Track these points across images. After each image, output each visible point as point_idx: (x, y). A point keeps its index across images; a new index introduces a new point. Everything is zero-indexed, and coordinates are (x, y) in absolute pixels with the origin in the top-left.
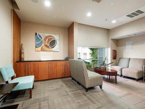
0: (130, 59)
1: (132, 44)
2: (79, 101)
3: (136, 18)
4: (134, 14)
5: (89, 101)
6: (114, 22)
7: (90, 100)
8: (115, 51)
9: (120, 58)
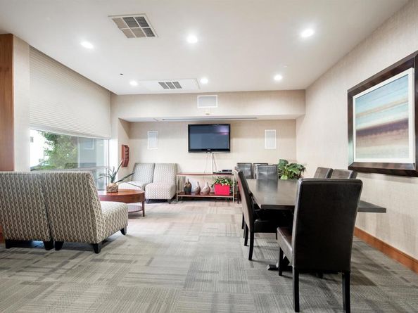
0: (155, 165)
1: (158, 137)
2: (98, 276)
3: (169, 91)
4: (170, 85)
5: (123, 265)
6: (134, 83)
7: (122, 261)
8: (126, 147)
9: (136, 164)
